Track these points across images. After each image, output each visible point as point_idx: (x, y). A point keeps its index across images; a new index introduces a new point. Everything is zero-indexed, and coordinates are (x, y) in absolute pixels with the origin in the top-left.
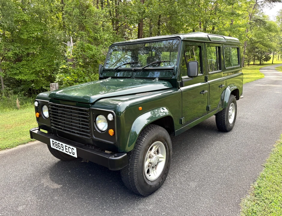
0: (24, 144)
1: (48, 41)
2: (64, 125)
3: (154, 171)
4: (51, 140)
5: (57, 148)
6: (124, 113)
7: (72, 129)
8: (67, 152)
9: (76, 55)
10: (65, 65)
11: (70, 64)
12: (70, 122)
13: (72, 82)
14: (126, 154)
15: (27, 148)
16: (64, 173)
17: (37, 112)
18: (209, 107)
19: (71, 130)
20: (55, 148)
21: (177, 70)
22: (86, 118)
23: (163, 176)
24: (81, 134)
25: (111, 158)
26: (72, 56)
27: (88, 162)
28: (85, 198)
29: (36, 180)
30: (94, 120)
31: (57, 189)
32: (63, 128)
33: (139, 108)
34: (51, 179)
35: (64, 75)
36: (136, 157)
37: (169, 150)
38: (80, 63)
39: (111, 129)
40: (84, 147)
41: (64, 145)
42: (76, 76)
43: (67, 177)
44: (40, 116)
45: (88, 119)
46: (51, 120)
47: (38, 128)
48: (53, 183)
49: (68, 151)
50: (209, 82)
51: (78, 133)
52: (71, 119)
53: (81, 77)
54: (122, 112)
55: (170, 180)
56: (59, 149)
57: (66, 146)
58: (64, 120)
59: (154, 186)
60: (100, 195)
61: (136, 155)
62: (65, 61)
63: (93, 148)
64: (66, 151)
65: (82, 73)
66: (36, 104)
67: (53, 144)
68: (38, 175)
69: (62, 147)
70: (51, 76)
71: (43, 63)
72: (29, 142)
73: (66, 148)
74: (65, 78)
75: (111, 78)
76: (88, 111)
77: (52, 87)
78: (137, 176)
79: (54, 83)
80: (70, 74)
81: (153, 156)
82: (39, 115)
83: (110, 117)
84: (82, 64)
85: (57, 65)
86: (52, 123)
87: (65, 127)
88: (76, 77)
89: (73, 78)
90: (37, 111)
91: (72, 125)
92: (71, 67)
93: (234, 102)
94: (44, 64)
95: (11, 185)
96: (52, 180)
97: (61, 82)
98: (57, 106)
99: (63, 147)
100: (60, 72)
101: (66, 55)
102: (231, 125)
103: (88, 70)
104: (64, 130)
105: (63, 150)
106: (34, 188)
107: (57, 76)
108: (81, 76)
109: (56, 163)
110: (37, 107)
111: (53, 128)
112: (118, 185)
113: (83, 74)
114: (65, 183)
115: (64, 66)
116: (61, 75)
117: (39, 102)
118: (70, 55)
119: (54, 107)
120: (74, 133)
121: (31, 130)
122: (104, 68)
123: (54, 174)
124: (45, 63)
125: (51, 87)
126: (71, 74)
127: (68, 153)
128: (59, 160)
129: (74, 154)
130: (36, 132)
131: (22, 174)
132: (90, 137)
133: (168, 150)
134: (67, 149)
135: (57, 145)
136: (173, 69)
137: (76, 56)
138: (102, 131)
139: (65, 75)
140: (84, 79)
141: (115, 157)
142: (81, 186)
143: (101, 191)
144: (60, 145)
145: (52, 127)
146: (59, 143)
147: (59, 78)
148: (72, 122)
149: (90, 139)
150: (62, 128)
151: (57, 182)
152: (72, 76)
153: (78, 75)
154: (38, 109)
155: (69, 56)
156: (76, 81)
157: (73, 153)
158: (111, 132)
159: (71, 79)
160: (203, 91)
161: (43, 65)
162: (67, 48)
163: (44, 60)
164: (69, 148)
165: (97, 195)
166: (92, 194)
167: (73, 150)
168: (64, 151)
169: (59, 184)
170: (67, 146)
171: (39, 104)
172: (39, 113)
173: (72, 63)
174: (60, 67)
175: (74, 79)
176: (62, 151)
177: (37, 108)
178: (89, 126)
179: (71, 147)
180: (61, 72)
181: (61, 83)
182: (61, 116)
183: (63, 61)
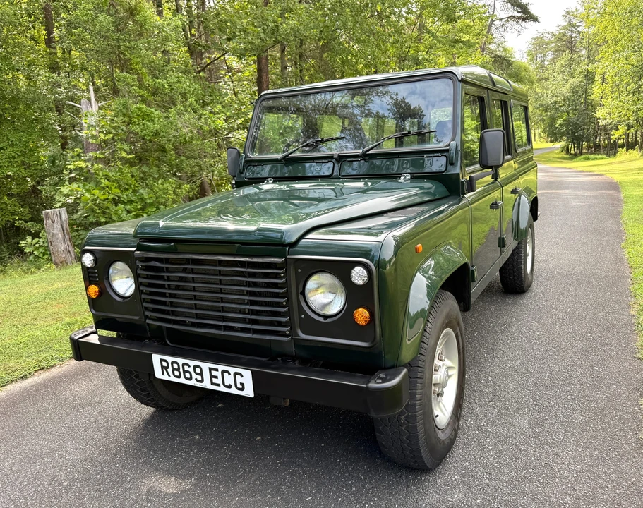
0: (22, 379)
1: (15, 99)
2: (194, 311)
3: (441, 404)
4: (156, 358)
5: (179, 377)
6: (392, 263)
7: (224, 319)
8: (219, 385)
9: (110, 133)
10: (80, 159)
11: (96, 158)
12: (219, 302)
13: (106, 203)
14: (405, 371)
15: (37, 390)
16: (181, 443)
17: (91, 284)
18: (503, 238)
19: (221, 323)
20: (172, 379)
21: (457, 152)
22: (275, 286)
23: (457, 413)
24: (255, 332)
25: (373, 385)
26: (102, 136)
27: (288, 404)
28: (275, 502)
29: (108, 475)
30: (300, 291)
31: (184, 492)
32: (188, 320)
33: (418, 246)
34: (151, 467)
35: (81, 185)
36: (419, 375)
37: (463, 348)
38: (124, 154)
39: (358, 308)
40: (273, 366)
41: (205, 366)
42: (115, 188)
43: (196, 453)
44: (102, 292)
45: (282, 288)
46: (144, 300)
47: (92, 327)
48: (163, 477)
49: (221, 383)
50: (499, 180)
51: (243, 330)
52: (221, 291)
53: (127, 189)
54: (387, 259)
55: (467, 419)
56: (187, 379)
57: (211, 369)
58: (195, 298)
59: (449, 441)
60: (312, 488)
61: (419, 369)
62: (81, 151)
63: (297, 365)
64: (212, 384)
65: (128, 181)
66: (88, 260)
67: (163, 367)
68: (107, 460)
69: (197, 374)
70: (34, 191)
71: (9, 158)
72: (36, 371)
73: (214, 373)
74: (87, 195)
75: (274, 182)
76: (278, 266)
77: (50, 221)
78: (424, 423)
79: (55, 208)
80: (97, 184)
81: (440, 366)
82: (99, 291)
83: (359, 276)
84: (129, 157)
85: (53, 162)
86: (146, 309)
87: (197, 316)
88: (118, 191)
89: (109, 193)
90: (91, 279)
91: (223, 310)
92: (100, 166)
93: (531, 226)
94: (10, 162)
95: (32, 504)
96: (157, 470)
97: (76, 204)
98: (167, 261)
99: (201, 374)
100: (67, 178)
101: (84, 133)
102: (530, 278)
103: (144, 172)
104: (193, 325)
105: (202, 381)
106: (111, 502)
107: (62, 190)
108: (127, 187)
109: (143, 420)
110: (88, 268)
111: (148, 324)
112: (347, 453)
113: (132, 181)
114: (199, 472)
115: (82, 164)
116: (74, 186)
117: (97, 256)
118: (94, 133)
119: (153, 264)
120: (232, 329)
121: (76, 338)
122: (246, 157)
123: (155, 451)
124: (14, 158)
125: (47, 219)
126: (101, 183)
127: (222, 389)
128: (150, 410)
129: (242, 389)
130: (94, 339)
131: (54, 467)
132: (287, 336)
133: (461, 347)
134: (216, 377)
135: (178, 370)
136: (447, 151)
137: (111, 135)
138: (326, 317)
139: (84, 186)
140: (135, 195)
141: (384, 381)
142: (250, 471)
143: (309, 477)
144: (191, 370)
145: (148, 321)
146: (184, 365)
147: (67, 196)
148: (222, 300)
149: (288, 341)
150: (185, 322)
151: (172, 473)
152: (103, 188)
153: (119, 187)
154: (96, 273)
155: (94, 137)
156: (116, 202)
157: (241, 387)
158: (362, 315)
159: (105, 197)
160: (496, 203)
161: (7, 164)
162: (86, 116)
163: (10, 149)
164: (225, 374)
165: (305, 489)
166: (289, 487)
167: (238, 377)
168: (207, 384)
169: (183, 477)
170: (217, 370)
171: (96, 261)
172: (96, 284)
173: (102, 154)
174: (69, 167)
175: (111, 197)
176: (199, 385)
177: (89, 273)
178: (284, 307)
179: (232, 370)
180: (72, 180)
181: (72, 209)
182: (178, 288)
183: (76, 150)
